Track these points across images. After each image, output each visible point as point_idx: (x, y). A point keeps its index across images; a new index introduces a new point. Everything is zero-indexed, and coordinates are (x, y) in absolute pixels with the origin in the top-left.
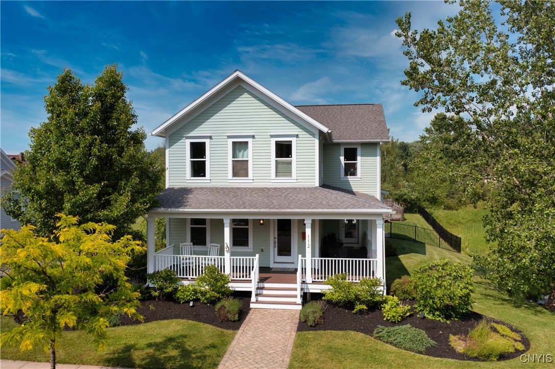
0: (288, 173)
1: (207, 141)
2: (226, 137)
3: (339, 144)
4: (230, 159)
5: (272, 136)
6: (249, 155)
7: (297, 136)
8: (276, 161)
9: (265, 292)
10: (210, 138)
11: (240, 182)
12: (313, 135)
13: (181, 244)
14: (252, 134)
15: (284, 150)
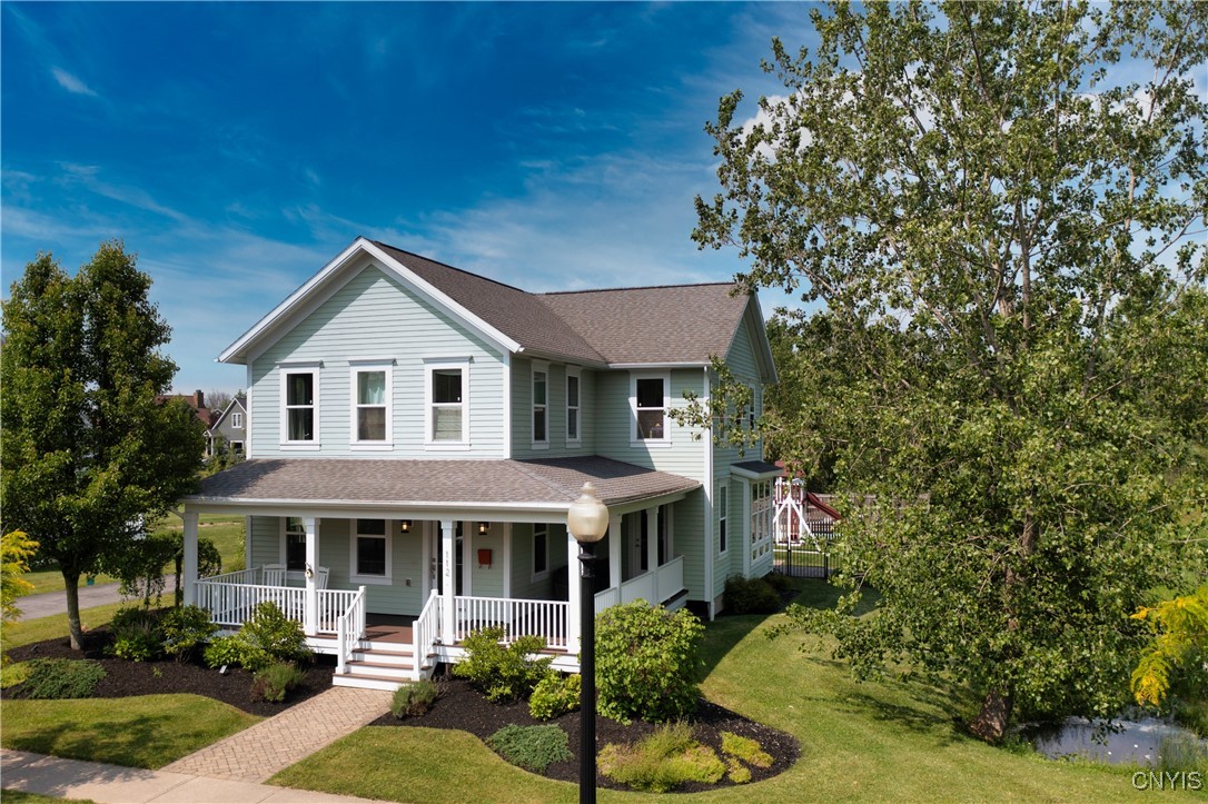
0: (456, 432)
1: (315, 371)
2: (348, 364)
3: (625, 372)
4: (354, 405)
5: (427, 361)
6: (386, 399)
7: (471, 359)
8: (435, 409)
9: (368, 658)
10: (321, 365)
11: (371, 450)
12: (499, 357)
13: (264, 567)
14: (392, 357)
15: (447, 386)
